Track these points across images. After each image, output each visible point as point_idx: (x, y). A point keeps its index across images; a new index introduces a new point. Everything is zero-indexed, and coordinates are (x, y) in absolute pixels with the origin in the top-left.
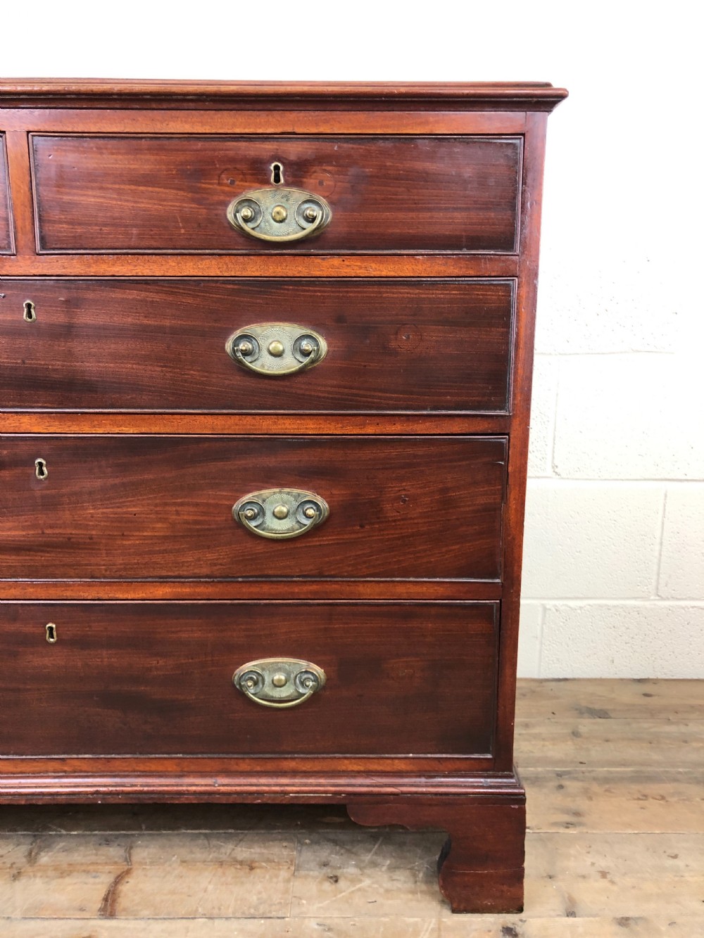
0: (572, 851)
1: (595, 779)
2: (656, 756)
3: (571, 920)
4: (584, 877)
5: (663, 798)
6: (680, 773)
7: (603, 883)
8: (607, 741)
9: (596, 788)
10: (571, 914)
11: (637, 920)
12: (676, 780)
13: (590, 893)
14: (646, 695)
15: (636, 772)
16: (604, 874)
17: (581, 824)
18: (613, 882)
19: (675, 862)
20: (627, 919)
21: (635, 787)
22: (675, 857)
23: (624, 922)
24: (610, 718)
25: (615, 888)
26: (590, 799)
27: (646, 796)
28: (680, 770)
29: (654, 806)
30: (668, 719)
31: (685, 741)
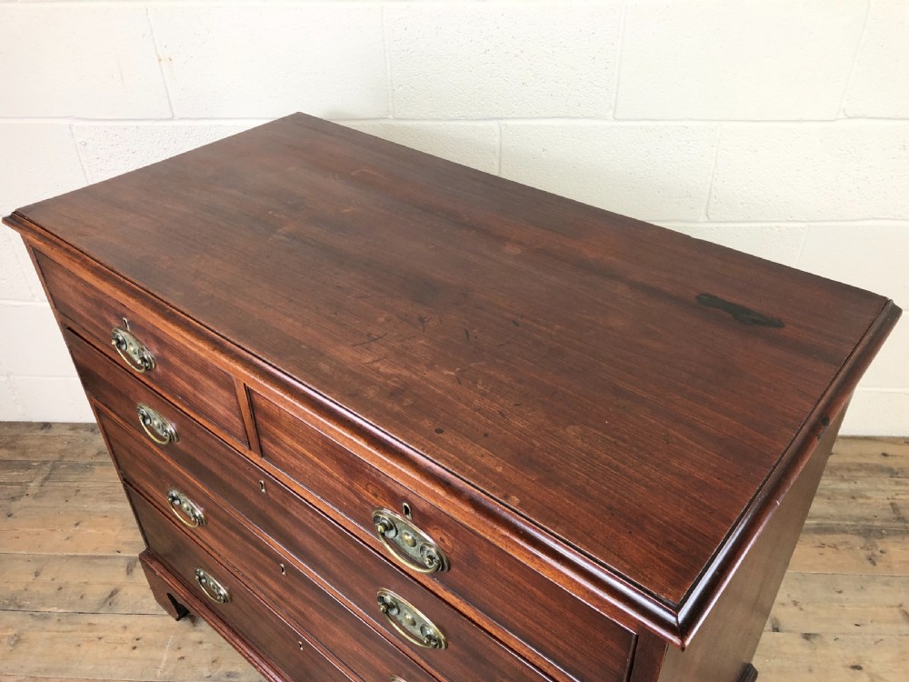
2: (832, 511)
3: (777, 634)
4: (783, 604)
5: (835, 547)
6: (848, 525)
7: (795, 609)
10: (776, 630)
11: (815, 635)
12: (845, 532)
13: (787, 616)
15: (818, 524)
16: (795, 603)
18: (802, 609)
19: (841, 596)
20: (810, 634)
21: (817, 537)
22: (840, 592)
23: (807, 636)
25: (802, 612)
27: (823, 545)
28: (848, 523)
29: (828, 552)
30: (842, 477)
31: (853, 498)
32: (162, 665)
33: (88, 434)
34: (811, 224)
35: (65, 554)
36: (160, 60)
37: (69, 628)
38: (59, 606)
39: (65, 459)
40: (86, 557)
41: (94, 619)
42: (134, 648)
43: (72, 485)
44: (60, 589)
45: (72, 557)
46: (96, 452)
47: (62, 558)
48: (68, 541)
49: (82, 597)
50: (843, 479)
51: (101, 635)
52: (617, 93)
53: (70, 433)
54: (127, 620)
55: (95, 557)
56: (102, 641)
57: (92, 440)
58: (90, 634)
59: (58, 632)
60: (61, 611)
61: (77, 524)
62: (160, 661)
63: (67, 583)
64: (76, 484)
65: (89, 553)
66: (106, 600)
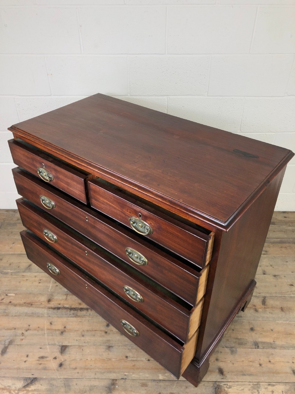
0: (265, 260)
1: (271, 242)
2: (285, 236)
3: (264, 275)
4: (267, 266)
5: (286, 248)
6: (290, 241)
7: (271, 268)
8: (274, 232)
9: (271, 245)
10: (264, 274)
11: (278, 275)
12: (289, 243)
13: (269, 270)
14: (285, 217)
15: (280, 241)
16: (271, 266)
17: (267, 254)
18: (273, 267)
20: (276, 275)
21: (280, 245)
22: (287, 262)
23: (275, 276)
24: (275, 224)
25: (273, 269)
26: (269, 248)
27: (282, 247)
28: (291, 240)
29: (284, 249)
30: (290, 225)
31: (293, 232)
32: (50, 288)
33: (13, 213)
34: (277, 133)
35: (11, 253)
36: (48, 75)
37: (15, 276)
38: (11, 270)
39: (6, 222)
40: (18, 254)
41: (24, 274)
42: (40, 283)
43: (9, 230)
44: (10, 264)
45: (13, 254)
46: (17, 219)
47: (9, 254)
48: (11, 249)
49: (19, 267)
50: (290, 226)
51: (27, 279)
52: (208, 87)
53: (6, 213)
54: (36, 274)
55: (21, 254)
56: (28, 281)
57: (15, 215)
58: (23, 279)
59: (11, 278)
60: (12, 271)
61: (13, 243)
62: (49, 287)
63: (13, 263)
64: (11, 230)
65: (19, 253)
66: (28, 267)
